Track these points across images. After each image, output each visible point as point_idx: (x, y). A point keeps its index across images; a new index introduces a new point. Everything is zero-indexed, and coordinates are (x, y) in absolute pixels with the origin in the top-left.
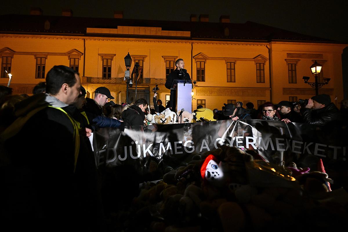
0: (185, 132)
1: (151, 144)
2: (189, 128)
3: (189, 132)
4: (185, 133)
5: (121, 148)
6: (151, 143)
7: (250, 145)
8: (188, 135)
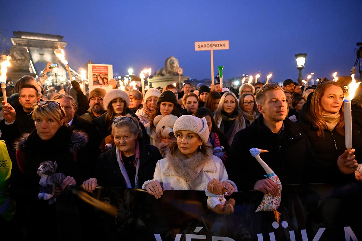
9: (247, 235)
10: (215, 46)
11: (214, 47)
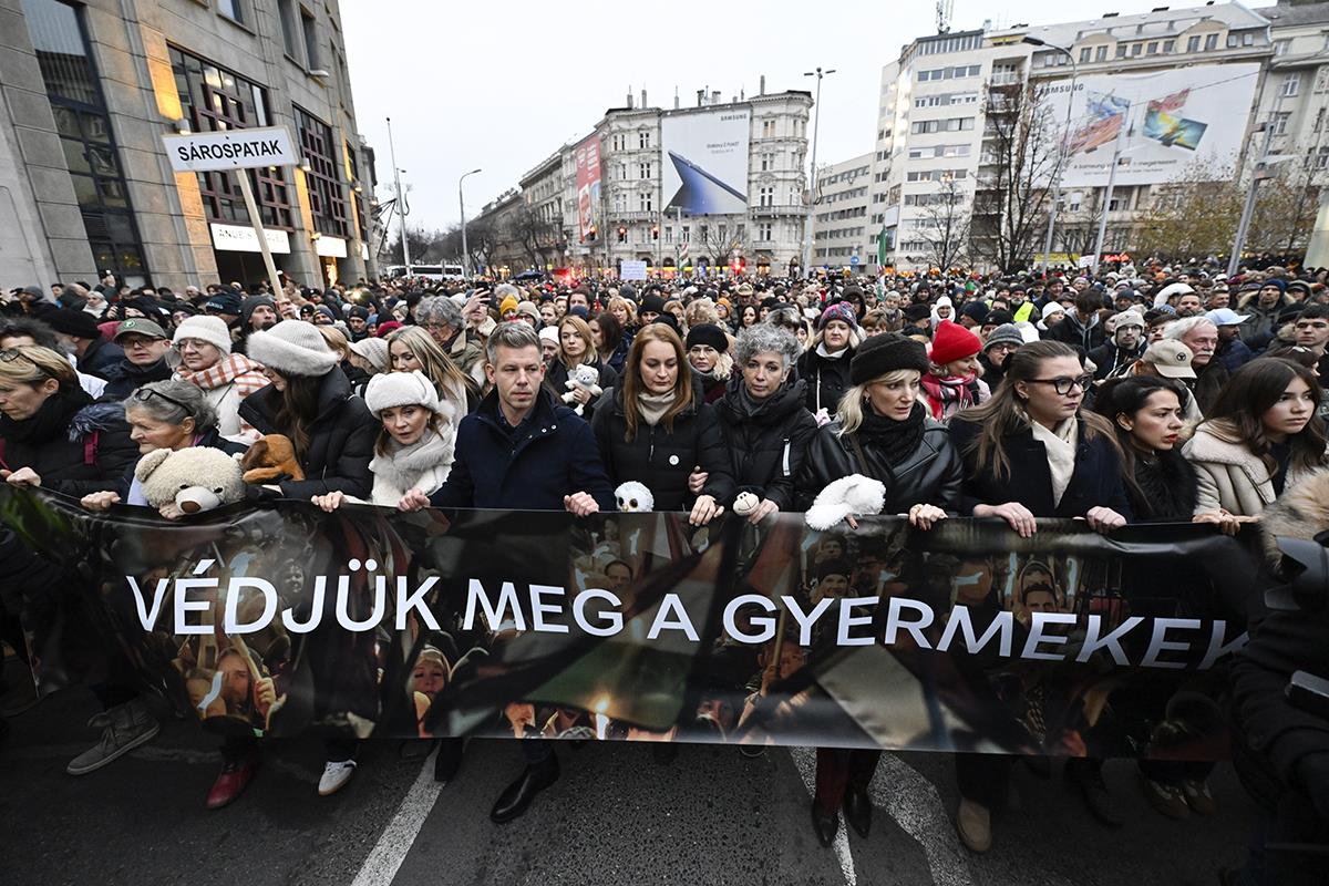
0: (581, 552)
1: (430, 578)
2: (595, 535)
3: (597, 553)
4: (577, 556)
5: (301, 580)
6: (432, 575)
7: (902, 632)
8: (592, 569)
9: (298, 576)
10: (246, 152)
11: (241, 154)
